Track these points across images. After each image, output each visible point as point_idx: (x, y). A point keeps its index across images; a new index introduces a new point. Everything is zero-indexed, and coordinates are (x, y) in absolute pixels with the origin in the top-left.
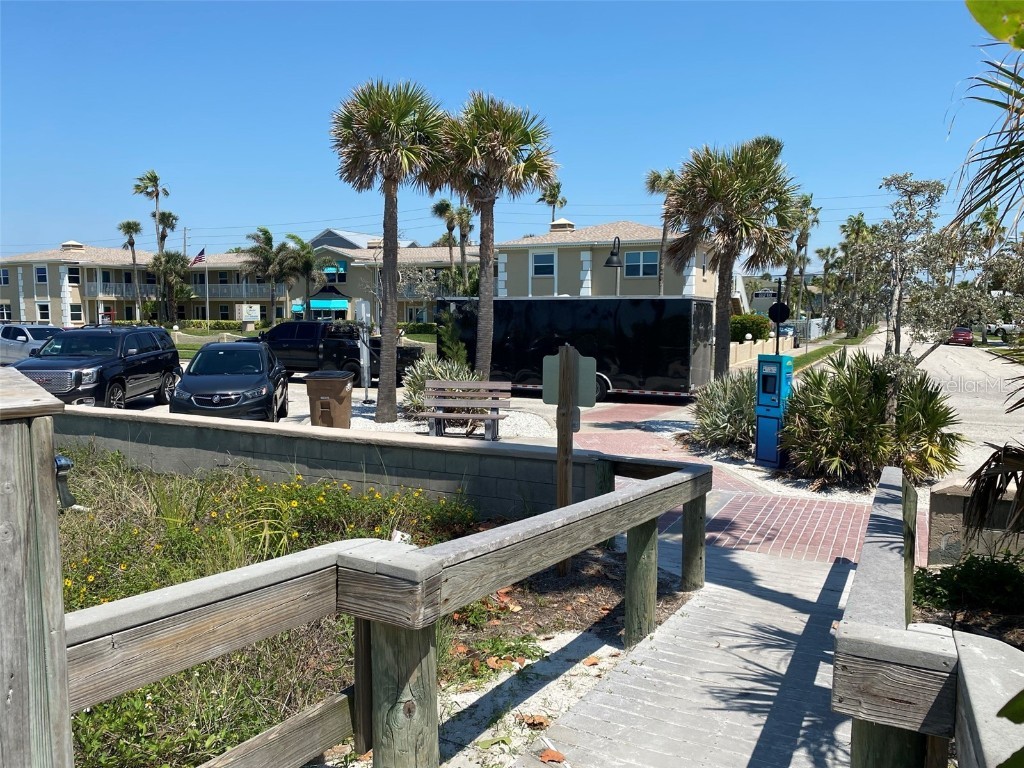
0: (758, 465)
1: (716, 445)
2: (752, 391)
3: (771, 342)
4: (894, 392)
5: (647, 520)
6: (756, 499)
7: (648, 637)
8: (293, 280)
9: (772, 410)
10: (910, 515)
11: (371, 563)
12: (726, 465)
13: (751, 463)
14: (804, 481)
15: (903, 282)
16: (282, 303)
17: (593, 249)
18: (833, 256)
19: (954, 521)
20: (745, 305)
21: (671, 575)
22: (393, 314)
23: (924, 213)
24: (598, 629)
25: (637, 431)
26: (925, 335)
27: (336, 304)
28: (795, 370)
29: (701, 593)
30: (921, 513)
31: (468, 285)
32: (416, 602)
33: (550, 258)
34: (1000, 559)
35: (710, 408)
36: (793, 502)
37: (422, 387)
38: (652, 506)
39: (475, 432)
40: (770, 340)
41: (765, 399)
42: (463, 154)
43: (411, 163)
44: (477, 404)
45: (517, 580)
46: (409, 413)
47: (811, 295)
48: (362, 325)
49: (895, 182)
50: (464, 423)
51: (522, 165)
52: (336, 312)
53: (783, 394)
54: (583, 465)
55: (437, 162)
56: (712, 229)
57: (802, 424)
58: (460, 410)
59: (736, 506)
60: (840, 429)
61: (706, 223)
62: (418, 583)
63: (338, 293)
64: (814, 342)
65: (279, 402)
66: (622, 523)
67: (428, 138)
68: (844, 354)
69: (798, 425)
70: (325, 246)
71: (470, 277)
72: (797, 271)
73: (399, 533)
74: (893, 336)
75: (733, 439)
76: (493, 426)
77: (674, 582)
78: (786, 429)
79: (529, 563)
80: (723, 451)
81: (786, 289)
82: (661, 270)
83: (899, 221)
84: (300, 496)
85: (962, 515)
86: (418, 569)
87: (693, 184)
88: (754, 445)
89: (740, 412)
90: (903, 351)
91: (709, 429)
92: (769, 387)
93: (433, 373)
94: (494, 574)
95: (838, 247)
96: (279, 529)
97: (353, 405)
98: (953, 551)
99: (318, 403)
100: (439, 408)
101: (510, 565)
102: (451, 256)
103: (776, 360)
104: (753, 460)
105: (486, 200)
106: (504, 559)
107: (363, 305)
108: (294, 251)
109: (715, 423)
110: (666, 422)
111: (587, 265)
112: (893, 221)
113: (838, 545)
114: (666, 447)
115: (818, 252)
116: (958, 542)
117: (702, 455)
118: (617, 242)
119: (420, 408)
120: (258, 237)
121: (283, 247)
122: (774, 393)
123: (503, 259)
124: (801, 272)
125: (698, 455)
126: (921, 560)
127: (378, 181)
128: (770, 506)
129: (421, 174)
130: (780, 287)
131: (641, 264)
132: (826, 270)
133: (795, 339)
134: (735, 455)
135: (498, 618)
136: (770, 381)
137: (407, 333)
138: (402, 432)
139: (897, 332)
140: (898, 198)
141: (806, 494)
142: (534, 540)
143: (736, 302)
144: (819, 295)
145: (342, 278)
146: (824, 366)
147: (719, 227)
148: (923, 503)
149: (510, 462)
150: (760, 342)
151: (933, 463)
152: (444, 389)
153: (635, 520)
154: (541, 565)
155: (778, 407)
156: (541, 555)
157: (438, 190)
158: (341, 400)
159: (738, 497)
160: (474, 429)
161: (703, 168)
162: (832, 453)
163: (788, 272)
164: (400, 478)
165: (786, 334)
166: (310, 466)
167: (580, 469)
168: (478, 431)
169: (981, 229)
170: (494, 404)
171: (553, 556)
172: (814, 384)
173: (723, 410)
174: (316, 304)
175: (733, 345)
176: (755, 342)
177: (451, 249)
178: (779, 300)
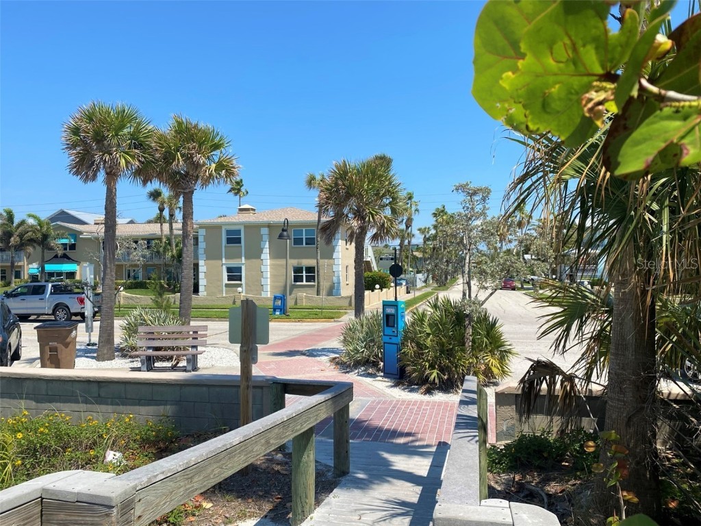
0: (386, 377)
1: (357, 364)
2: (379, 325)
3: (392, 289)
4: (470, 324)
5: (306, 429)
6: (384, 403)
7: (309, 518)
8: (30, 249)
9: (393, 338)
10: (483, 409)
11: (71, 493)
12: (364, 378)
13: (381, 376)
14: (416, 387)
15: (471, 252)
16: (20, 267)
17: (269, 226)
18: (428, 232)
19: (510, 411)
20: (374, 265)
21: (326, 466)
22: (112, 275)
23: (481, 206)
24: (272, 515)
25: (304, 357)
26: (486, 285)
27: (67, 267)
28: (406, 310)
29: (348, 478)
30: (490, 406)
31: (175, 251)
32: (112, 523)
33: (239, 232)
34: (539, 435)
35: (353, 338)
36: (409, 403)
37: (136, 332)
38: (310, 418)
39: (178, 365)
40: (391, 289)
41: (389, 331)
42: (169, 157)
43: (127, 162)
44: (180, 343)
45: (202, 491)
46: (125, 352)
47: (415, 258)
48: (86, 284)
49: (461, 188)
50: (170, 359)
51: (214, 166)
52: (67, 273)
53: (399, 327)
54: (262, 387)
55: (149, 162)
56: (349, 215)
57: (412, 347)
58: (166, 349)
59: (371, 409)
60: (437, 350)
61: (346, 211)
62: (114, 507)
63: (69, 258)
64: (420, 289)
65: (13, 349)
66: (287, 434)
67: (141, 145)
68: (437, 298)
69: (410, 349)
70: (58, 223)
71: (177, 246)
72: (406, 242)
73: (112, 452)
74: (466, 286)
75: (368, 359)
76: (193, 360)
77: (328, 471)
78: (403, 351)
79: (212, 476)
80: (363, 368)
81: (400, 254)
82: (317, 241)
83: (467, 212)
84: (27, 429)
85: (514, 406)
86: (113, 495)
87: (337, 184)
88: (382, 364)
89: (372, 341)
90: (473, 296)
91: (353, 353)
92: (391, 323)
93: (145, 320)
94: (182, 489)
95: (432, 227)
96: (4, 459)
97: (78, 347)
98: (510, 431)
99: (47, 348)
100: (149, 348)
101: (196, 479)
102: (162, 230)
103: (394, 304)
104: (382, 374)
105: (187, 191)
106: (190, 476)
107: (88, 269)
108: (32, 226)
109: (356, 349)
110: (323, 350)
111: (266, 238)
112: (462, 211)
113: (440, 433)
114: (323, 368)
115: (419, 230)
116: (514, 425)
117: (348, 372)
118: (286, 223)
119: (134, 348)
121: (23, 223)
122: (394, 326)
123: (202, 232)
124: (409, 242)
125: (346, 373)
126: (492, 439)
127: (101, 175)
128: (394, 407)
129: (137, 171)
130: (395, 253)
131: (304, 237)
132: (425, 242)
133: (407, 288)
134: (370, 371)
135: (194, 515)
136: (391, 317)
137: (125, 289)
138: (118, 369)
139: (469, 284)
140: (463, 198)
141: (417, 397)
142: (215, 457)
143: (368, 263)
144: (421, 258)
145: (73, 247)
146: (425, 308)
147: (354, 214)
148: (491, 400)
149: (204, 389)
150: (384, 290)
151: (495, 371)
152: (153, 333)
153: (297, 431)
154: (222, 476)
155: (397, 336)
156: (222, 468)
157: (149, 182)
158: (67, 345)
159: (373, 402)
160: (178, 363)
161: (342, 173)
162: (432, 367)
163: (400, 243)
164: (114, 407)
165: (401, 284)
166: (37, 401)
167: (259, 391)
168: (180, 365)
169: (516, 216)
170: (195, 343)
171: (232, 467)
172: (419, 320)
173: (361, 339)
174: (49, 268)
175: (367, 293)
176: (382, 290)
177: (161, 225)
178: (395, 262)
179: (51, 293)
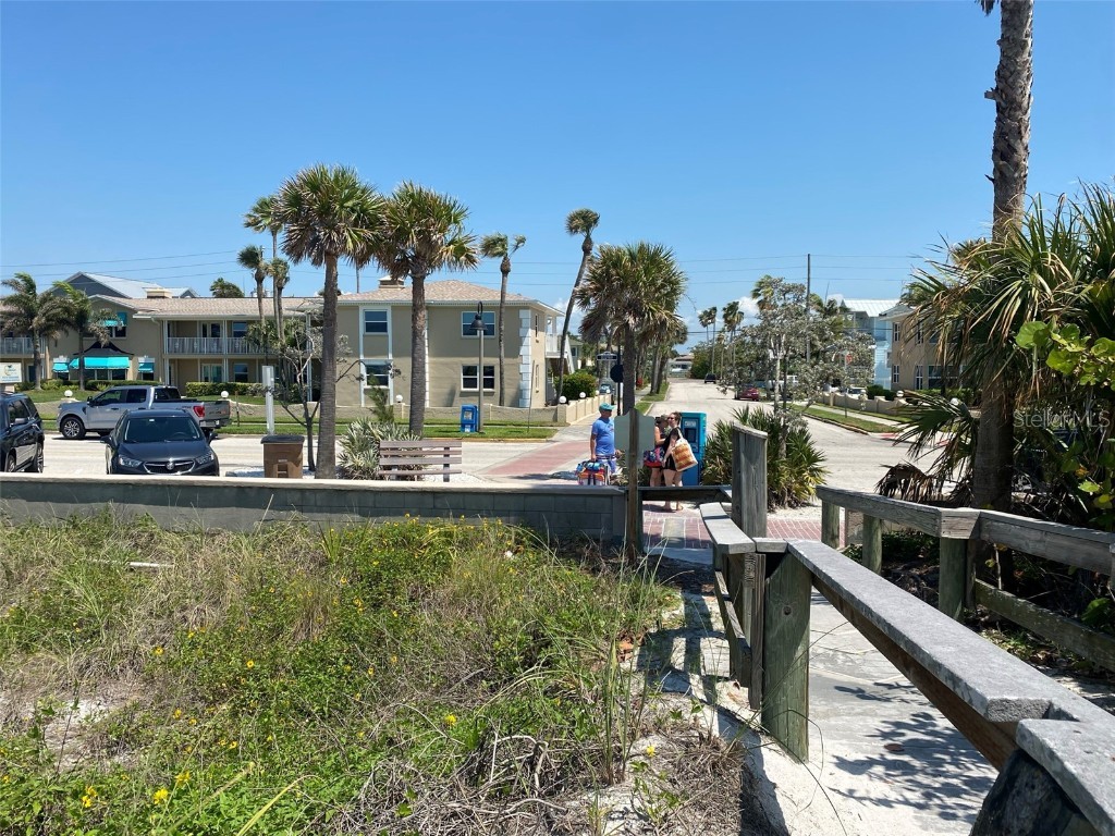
17: (430, 307)
20: (571, 365)
27: (113, 362)
33: (383, 315)
43: (354, 241)
51: (452, 247)
52: (114, 371)
53: (701, 442)
54: (611, 497)
63: (116, 349)
67: (369, 220)
70: (98, 296)
82: (501, 331)
92: (690, 437)
99: (275, 466)
102: (260, 309)
103: (695, 417)
105: (418, 276)
120: (17, 283)
130: (619, 350)
136: (690, 431)
145: (121, 333)
150: (594, 398)
152: (397, 449)
155: (698, 453)
158: (298, 462)
167: (608, 499)
170: (446, 460)
174: (92, 362)
176: (590, 399)
177: (260, 301)
178: (619, 361)
179: (155, 401)
